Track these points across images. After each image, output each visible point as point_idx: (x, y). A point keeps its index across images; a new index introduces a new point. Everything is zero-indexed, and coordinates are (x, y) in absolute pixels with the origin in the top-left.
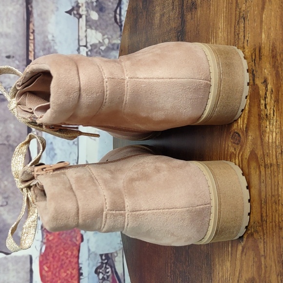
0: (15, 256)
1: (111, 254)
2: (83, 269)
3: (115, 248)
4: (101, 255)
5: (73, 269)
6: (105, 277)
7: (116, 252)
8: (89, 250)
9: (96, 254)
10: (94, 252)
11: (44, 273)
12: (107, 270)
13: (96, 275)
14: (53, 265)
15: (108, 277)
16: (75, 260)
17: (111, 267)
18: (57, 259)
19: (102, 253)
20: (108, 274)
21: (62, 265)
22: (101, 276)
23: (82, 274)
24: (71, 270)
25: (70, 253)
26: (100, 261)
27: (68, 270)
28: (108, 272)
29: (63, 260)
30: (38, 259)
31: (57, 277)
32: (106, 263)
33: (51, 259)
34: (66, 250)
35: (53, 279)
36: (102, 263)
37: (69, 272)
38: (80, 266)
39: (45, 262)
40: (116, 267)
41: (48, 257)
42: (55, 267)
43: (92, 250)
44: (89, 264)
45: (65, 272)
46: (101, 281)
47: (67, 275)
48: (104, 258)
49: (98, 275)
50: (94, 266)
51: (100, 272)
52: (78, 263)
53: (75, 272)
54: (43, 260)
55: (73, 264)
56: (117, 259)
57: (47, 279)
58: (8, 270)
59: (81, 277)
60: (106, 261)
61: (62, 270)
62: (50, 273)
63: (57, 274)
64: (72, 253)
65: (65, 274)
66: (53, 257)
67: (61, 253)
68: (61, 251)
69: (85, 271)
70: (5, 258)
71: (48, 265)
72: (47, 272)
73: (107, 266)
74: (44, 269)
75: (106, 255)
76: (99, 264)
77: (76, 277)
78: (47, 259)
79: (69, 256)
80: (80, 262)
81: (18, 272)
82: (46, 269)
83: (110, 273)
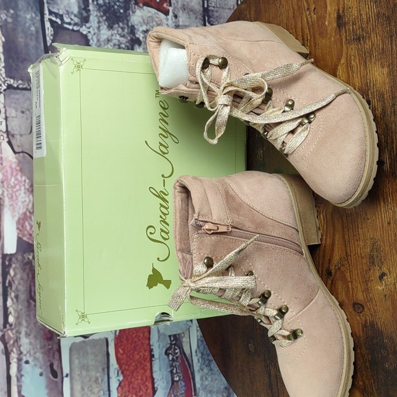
0: (93, 340)
1: (179, 334)
2: (154, 350)
3: (182, 329)
4: (170, 336)
5: (145, 352)
6: (175, 358)
7: (183, 333)
8: (159, 331)
9: (165, 335)
10: (163, 333)
11: (119, 355)
12: (176, 351)
13: (166, 357)
14: (128, 348)
15: (177, 358)
16: (147, 342)
17: (180, 349)
18: (130, 341)
19: (170, 334)
20: (177, 355)
21: (135, 346)
22: (171, 357)
23: (153, 356)
24: (143, 352)
25: (141, 335)
26: (169, 342)
27: (141, 352)
28: (177, 353)
29: (135, 342)
30: (113, 341)
31: (131, 359)
32: (175, 344)
33: (125, 341)
34: (138, 332)
35: (128, 361)
36: (171, 344)
37: (141, 354)
38: (152, 347)
39: (119, 345)
40: (185, 348)
41: (122, 340)
42: (129, 349)
43: (162, 331)
44: (159, 345)
45: (138, 354)
46: (171, 362)
47: (140, 358)
48: (172, 339)
49: (168, 357)
50: (163, 347)
51: (170, 353)
52: (149, 344)
53: (147, 354)
54: (118, 343)
55: (145, 345)
56: (184, 339)
57: (123, 362)
58: (87, 353)
59: (153, 359)
60: (174, 342)
61: (136, 352)
62: (125, 356)
63: (131, 356)
64: (144, 335)
65: (139, 356)
66: (127, 339)
67: (134, 335)
68: (133, 333)
69: (156, 353)
70: (84, 342)
71: (123, 347)
72: (122, 354)
73: (176, 348)
74: (119, 352)
75: (175, 336)
76: (168, 346)
77: (148, 359)
78: (122, 342)
79: (141, 338)
80: (151, 343)
81: (96, 356)
82: (121, 351)
83: (179, 354)
